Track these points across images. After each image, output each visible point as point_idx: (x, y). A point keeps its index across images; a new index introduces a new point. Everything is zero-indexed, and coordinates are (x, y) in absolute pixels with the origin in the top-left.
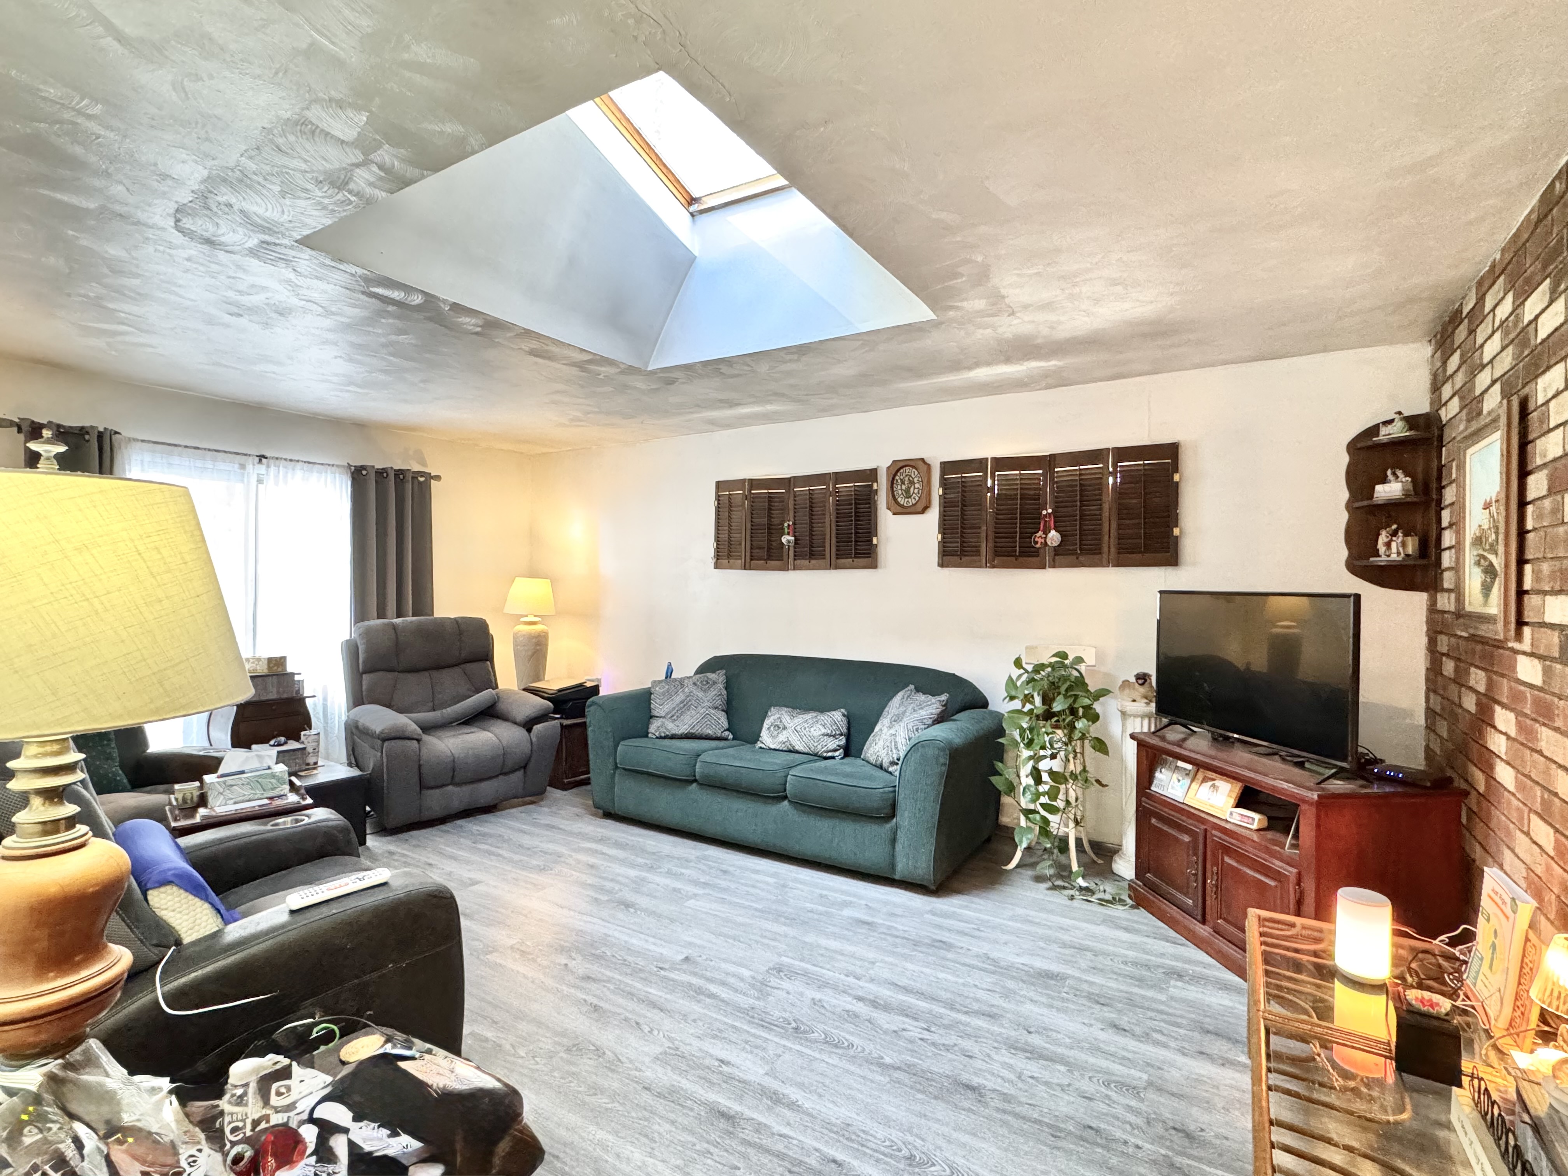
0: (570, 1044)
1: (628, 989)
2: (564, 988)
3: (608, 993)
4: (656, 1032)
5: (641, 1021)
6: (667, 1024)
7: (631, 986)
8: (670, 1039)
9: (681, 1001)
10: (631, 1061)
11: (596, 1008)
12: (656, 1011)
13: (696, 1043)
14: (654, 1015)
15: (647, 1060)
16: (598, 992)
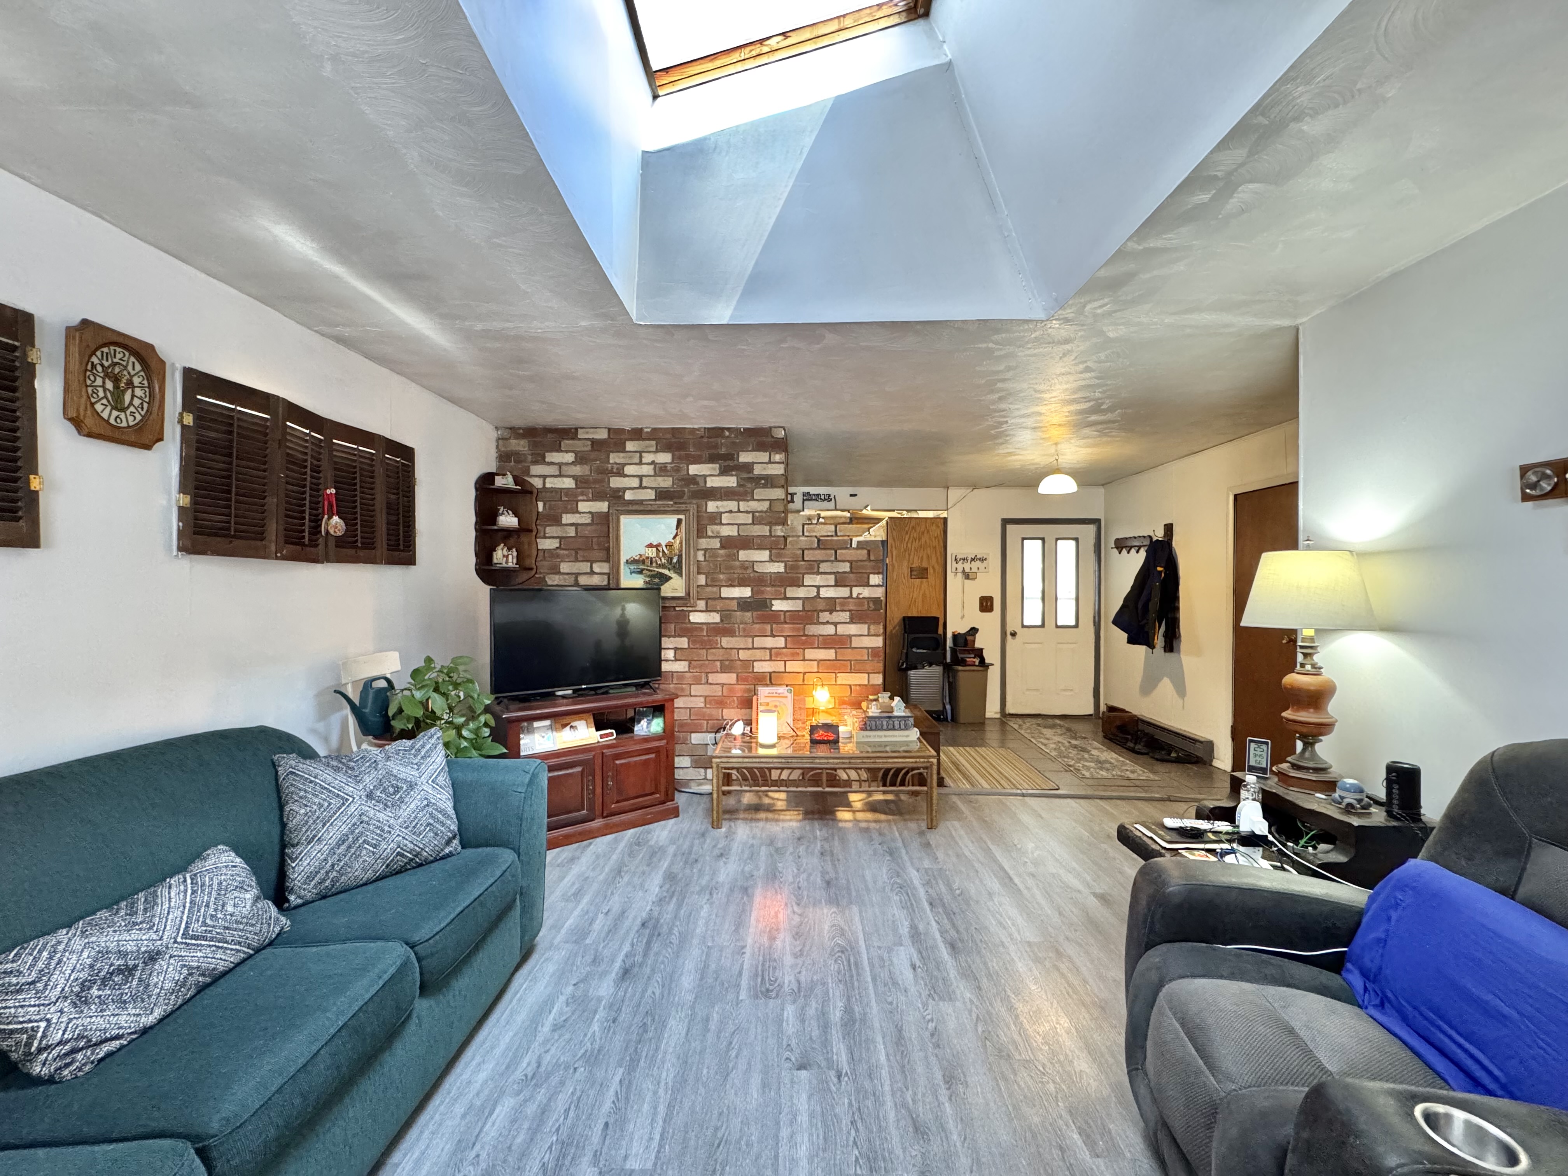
0: (1002, 1062)
1: (899, 1077)
2: (955, 1137)
3: (921, 1090)
4: (929, 1017)
5: (927, 1034)
6: (911, 1019)
7: (892, 1076)
8: (925, 1005)
9: (877, 1025)
10: (970, 1011)
11: (950, 1080)
12: (906, 1034)
13: (913, 990)
14: (911, 1033)
15: (958, 1004)
16: (929, 1099)
